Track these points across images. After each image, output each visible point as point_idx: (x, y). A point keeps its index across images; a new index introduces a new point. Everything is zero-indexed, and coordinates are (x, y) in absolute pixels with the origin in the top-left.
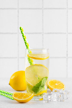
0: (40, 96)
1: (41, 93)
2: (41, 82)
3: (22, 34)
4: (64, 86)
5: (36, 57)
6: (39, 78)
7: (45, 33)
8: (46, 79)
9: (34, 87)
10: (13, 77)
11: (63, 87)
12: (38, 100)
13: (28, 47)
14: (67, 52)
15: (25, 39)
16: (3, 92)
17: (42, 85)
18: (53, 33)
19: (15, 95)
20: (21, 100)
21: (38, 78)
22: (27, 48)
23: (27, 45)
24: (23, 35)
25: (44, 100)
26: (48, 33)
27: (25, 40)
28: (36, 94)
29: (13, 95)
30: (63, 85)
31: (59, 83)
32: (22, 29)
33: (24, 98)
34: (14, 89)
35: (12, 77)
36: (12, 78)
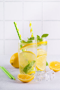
6: (28, 62)
19: (20, 76)
23: (19, 36)
32: (15, 23)
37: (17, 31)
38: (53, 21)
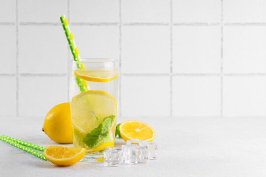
0: (101, 153)
1: (101, 148)
2: (100, 126)
3: (64, 31)
4: (154, 134)
5: (90, 77)
7: (126, 25)
8: (111, 119)
9: (87, 135)
10: (51, 116)
11: (152, 137)
12: (94, 160)
13: (76, 55)
14: (171, 62)
15: (71, 41)
16: (29, 145)
17: (102, 132)
18: (142, 24)
19: (50, 152)
20: (60, 160)
21: (95, 119)
22: (75, 57)
23: (74, 52)
24: (66, 33)
25: (107, 161)
26: (132, 24)
27: (70, 43)
28: (91, 150)
29: (45, 151)
30: (152, 133)
31: (144, 128)
32: (64, 20)
33: (64, 158)
34: (52, 139)
35: (47, 116)
36: (48, 118)
37: (69, 40)
38: (148, 24)
